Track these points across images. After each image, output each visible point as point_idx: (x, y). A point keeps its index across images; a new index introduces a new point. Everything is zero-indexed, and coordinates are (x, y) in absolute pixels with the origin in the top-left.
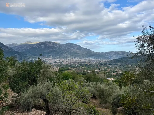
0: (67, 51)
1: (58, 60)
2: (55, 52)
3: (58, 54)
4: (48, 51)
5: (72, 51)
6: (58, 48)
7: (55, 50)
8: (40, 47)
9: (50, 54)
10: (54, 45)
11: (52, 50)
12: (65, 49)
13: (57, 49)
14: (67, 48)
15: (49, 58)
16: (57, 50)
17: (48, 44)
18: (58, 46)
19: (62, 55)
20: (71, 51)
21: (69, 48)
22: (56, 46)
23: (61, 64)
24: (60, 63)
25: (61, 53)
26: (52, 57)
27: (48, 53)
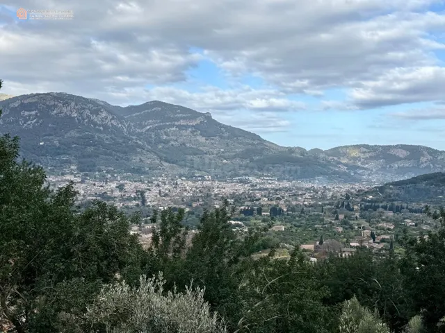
0: (149, 143)
1: (114, 185)
2: (90, 145)
3: (106, 154)
4: (56, 142)
5: (173, 143)
6: (106, 127)
7: (93, 137)
8: (17, 121)
9: (65, 158)
10: (87, 112)
11: (74, 134)
12: (141, 134)
13: (99, 131)
14: (150, 124)
15: (63, 174)
16: (102, 136)
17: (55, 106)
18: (104, 115)
19: (128, 160)
20: (166, 142)
21: (160, 128)
22: (94, 117)
23: (137, 205)
24: (135, 202)
25: (125, 153)
26: (80, 170)
27: (59, 148)
